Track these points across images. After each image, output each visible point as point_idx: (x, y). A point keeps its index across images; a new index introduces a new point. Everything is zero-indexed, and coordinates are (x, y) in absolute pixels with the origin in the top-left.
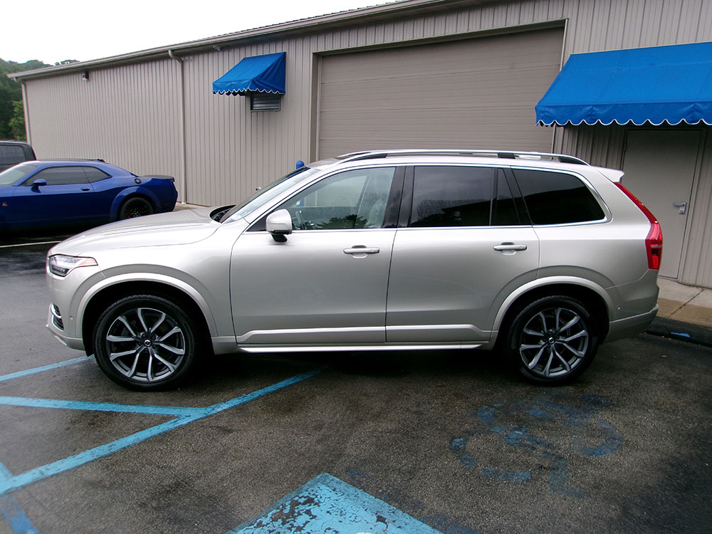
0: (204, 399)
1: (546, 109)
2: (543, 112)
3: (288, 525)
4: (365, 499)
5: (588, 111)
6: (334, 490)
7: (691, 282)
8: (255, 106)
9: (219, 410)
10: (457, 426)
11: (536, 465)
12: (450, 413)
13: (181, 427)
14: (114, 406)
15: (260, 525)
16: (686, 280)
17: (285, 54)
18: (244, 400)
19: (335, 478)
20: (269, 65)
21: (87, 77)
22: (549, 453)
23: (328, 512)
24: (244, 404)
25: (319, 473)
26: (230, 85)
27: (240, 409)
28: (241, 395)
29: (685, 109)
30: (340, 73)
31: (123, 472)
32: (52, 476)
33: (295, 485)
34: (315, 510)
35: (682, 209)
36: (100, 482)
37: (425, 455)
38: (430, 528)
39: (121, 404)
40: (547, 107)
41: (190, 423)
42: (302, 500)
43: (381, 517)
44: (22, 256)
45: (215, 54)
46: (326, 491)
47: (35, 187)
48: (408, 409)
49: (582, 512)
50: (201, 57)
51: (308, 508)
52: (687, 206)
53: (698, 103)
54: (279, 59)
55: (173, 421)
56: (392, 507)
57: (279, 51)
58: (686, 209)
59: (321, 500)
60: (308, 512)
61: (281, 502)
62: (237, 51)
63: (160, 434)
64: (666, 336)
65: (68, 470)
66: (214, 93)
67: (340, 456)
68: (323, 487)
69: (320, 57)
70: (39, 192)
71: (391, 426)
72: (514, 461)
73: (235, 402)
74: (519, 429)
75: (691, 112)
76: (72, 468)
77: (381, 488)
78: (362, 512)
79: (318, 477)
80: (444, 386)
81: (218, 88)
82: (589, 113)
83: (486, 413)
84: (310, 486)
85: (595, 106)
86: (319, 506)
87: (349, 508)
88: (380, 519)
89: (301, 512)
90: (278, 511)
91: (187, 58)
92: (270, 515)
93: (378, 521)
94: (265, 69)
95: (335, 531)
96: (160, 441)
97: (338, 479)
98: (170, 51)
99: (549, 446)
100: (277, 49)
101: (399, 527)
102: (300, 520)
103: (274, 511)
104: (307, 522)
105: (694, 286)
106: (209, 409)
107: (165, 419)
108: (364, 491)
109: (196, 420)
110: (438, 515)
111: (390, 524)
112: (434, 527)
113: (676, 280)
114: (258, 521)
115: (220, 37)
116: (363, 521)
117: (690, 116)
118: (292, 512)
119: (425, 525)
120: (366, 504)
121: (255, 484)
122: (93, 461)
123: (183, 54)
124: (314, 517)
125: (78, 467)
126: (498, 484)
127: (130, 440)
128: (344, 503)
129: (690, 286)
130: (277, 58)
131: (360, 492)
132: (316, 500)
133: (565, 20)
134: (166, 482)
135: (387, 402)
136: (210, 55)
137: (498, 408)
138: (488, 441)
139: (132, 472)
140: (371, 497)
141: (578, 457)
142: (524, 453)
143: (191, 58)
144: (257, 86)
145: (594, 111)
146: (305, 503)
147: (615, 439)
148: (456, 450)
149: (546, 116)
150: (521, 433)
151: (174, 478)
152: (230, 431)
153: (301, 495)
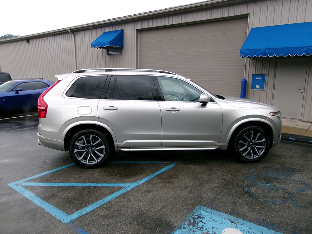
0: (131, 179)
1: (245, 51)
2: (243, 52)
3: (195, 227)
4: (222, 215)
5: (264, 51)
6: (207, 212)
7: (307, 120)
8: (109, 53)
9: (141, 183)
10: (243, 184)
11: (283, 197)
12: (236, 178)
13: (128, 191)
14: (95, 184)
15: (184, 228)
16: (305, 120)
17: (123, 30)
18: (149, 179)
19: (205, 207)
20: (117, 35)
21: (28, 42)
22: (285, 192)
23: (209, 221)
24: (150, 180)
25: (197, 206)
26: (100, 44)
27: (149, 182)
28: (147, 177)
29: (304, 49)
30: (148, 38)
31: (114, 210)
32: (86, 214)
33: (190, 211)
34: (204, 221)
35: (302, 91)
36: (107, 215)
37: (236, 196)
38: (254, 224)
39: (97, 183)
40: (245, 50)
41: (131, 189)
42: (196, 217)
43: (232, 221)
44: (16, 123)
45: (90, 31)
46: (204, 213)
47: (17, 92)
48: (219, 178)
49: (310, 213)
50: (83, 32)
51: (201, 220)
52: (304, 89)
53: (310, 47)
54: (120, 33)
55: (124, 189)
56: (234, 217)
57: (120, 29)
58: (304, 91)
59: (204, 216)
60: (201, 221)
61: (188, 218)
62: (100, 29)
63: (121, 194)
64: (307, 143)
65: (91, 211)
66: (92, 48)
67: (201, 198)
68: (201, 211)
69: (138, 31)
70: (19, 94)
71: (216, 185)
72: (273, 196)
73: (145, 179)
74: (268, 183)
75: (306, 51)
76: (92, 210)
77: (226, 210)
78: (223, 220)
79: (198, 207)
80: (228, 168)
81: (94, 45)
82: (264, 52)
83: (251, 178)
84: (197, 211)
85: (266, 49)
86: (204, 219)
87: (217, 219)
88: (232, 222)
89: (198, 222)
90: (189, 222)
91: (77, 33)
92: (186, 223)
93: (231, 223)
94: (115, 37)
95: (216, 228)
96: (123, 197)
97: (206, 208)
98: (69, 30)
99: (283, 189)
100: (119, 28)
101: (242, 225)
102: (200, 225)
103: (187, 222)
104: (203, 226)
105: (308, 122)
106: (137, 183)
107: (120, 188)
108: (219, 211)
109: (134, 188)
110: (255, 219)
111: (237, 224)
112: (255, 224)
113: (300, 120)
114: (182, 226)
115: (92, 23)
116: (226, 223)
117: (307, 52)
118: (194, 222)
119: (251, 223)
120: (223, 216)
121: (173, 212)
122: (99, 207)
123: (75, 31)
124: (205, 223)
125: (95, 209)
126: (272, 205)
127: (110, 198)
128: (214, 217)
129: (306, 122)
130: (120, 32)
131: (218, 212)
132: (201, 216)
133: (248, 14)
134: (135, 214)
135: (209, 176)
136: (88, 31)
137: (255, 175)
138: (258, 188)
139: (119, 211)
140: (224, 213)
141: (297, 192)
142: (275, 192)
143: (79, 33)
144: (112, 44)
145: (266, 51)
146: (198, 218)
147: (307, 185)
148: (247, 193)
149: (245, 54)
150: (270, 185)
151: (138, 212)
152: (150, 192)
153: (194, 215)
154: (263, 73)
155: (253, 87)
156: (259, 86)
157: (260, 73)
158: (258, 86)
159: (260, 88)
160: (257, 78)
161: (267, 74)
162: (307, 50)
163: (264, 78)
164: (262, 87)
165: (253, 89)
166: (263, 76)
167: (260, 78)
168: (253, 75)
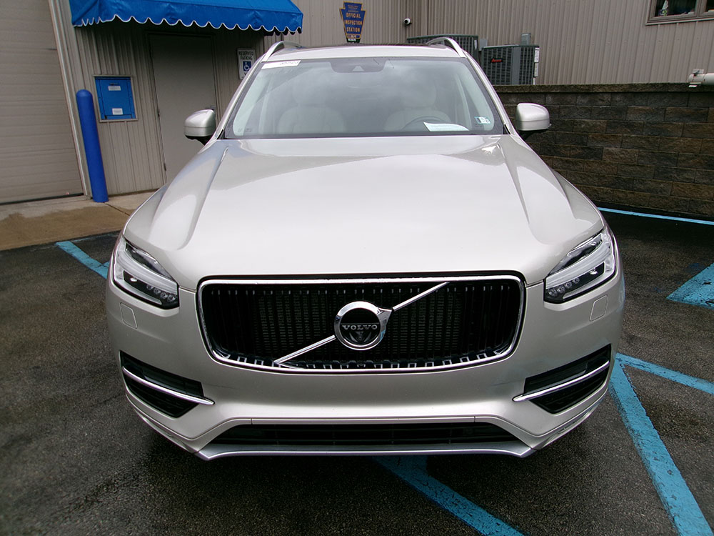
5: (166, 9)
53: (257, 10)
82: (168, 11)
85: (171, 3)
117: (254, 22)
145: (172, 9)
154: (123, 74)
155: (107, 115)
156: (121, 109)
157: (117, 74)
158: (117, 111)
159: (125, 115)
160: (110, 88)
161: (135, 74)
162: (254, 18)
163: (129, 87)
164: (129, 113)
165: (106, 118)
166: (124, 81)
167: (118, 88)
168: (97, 78)
